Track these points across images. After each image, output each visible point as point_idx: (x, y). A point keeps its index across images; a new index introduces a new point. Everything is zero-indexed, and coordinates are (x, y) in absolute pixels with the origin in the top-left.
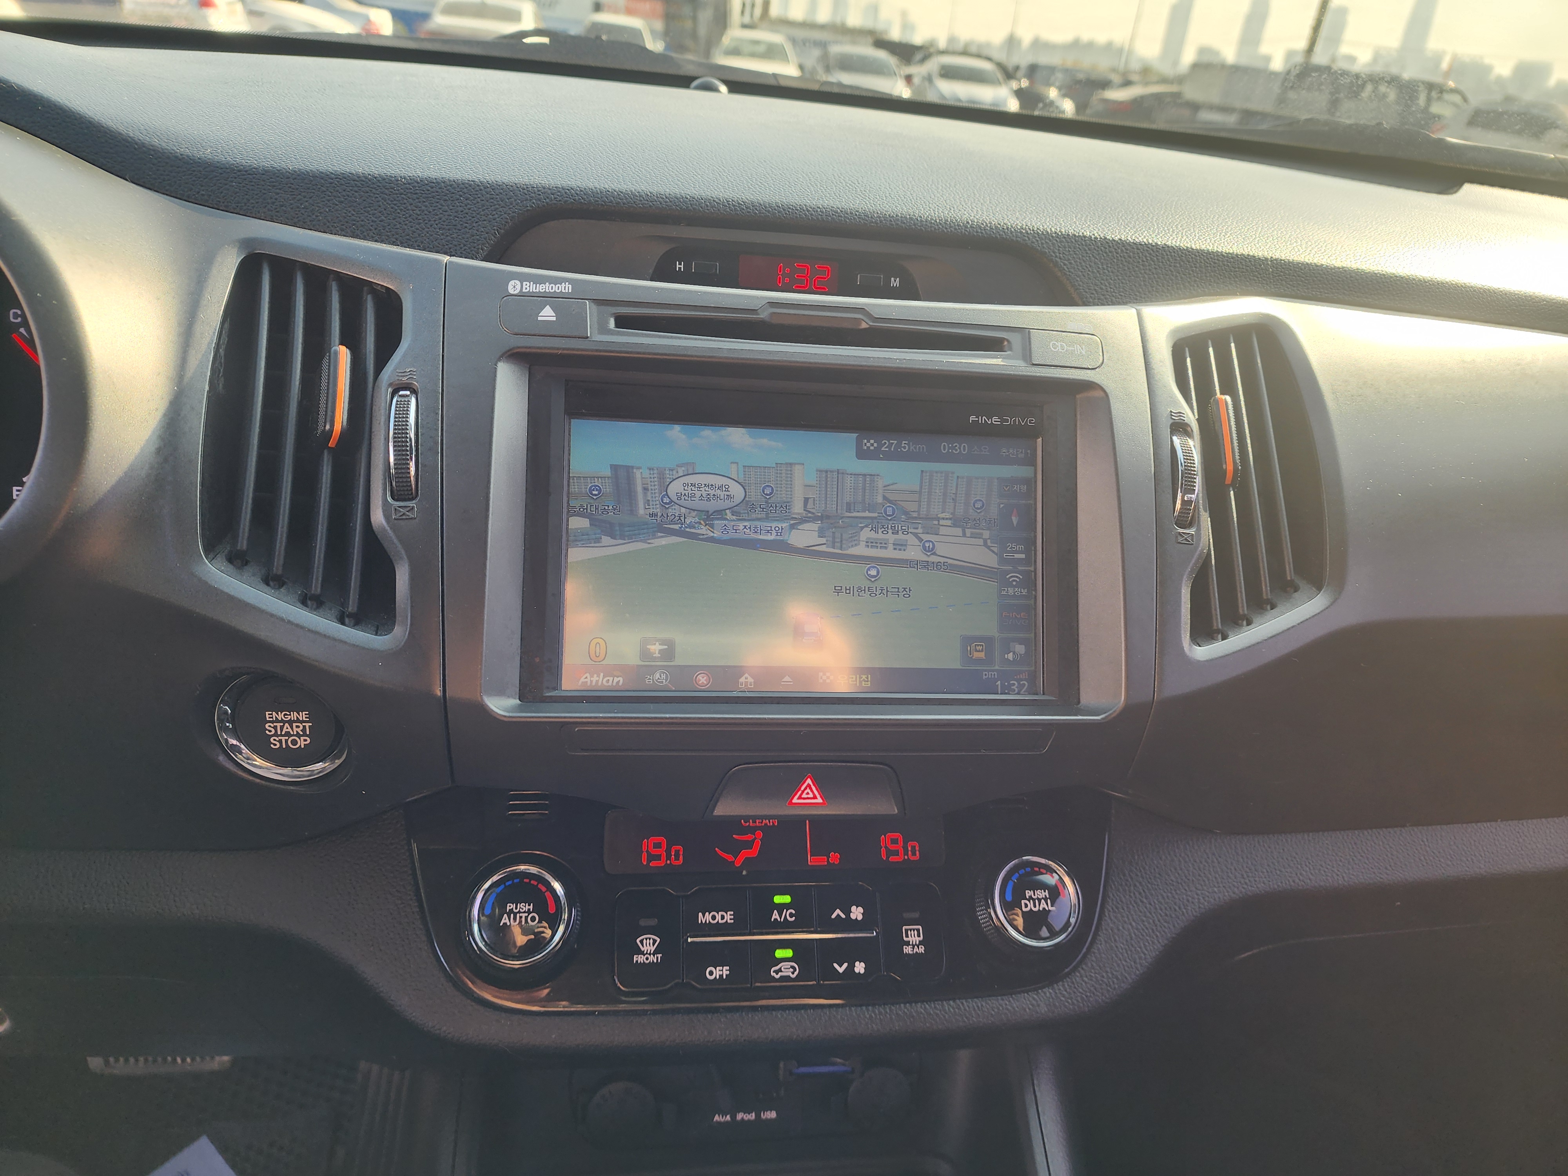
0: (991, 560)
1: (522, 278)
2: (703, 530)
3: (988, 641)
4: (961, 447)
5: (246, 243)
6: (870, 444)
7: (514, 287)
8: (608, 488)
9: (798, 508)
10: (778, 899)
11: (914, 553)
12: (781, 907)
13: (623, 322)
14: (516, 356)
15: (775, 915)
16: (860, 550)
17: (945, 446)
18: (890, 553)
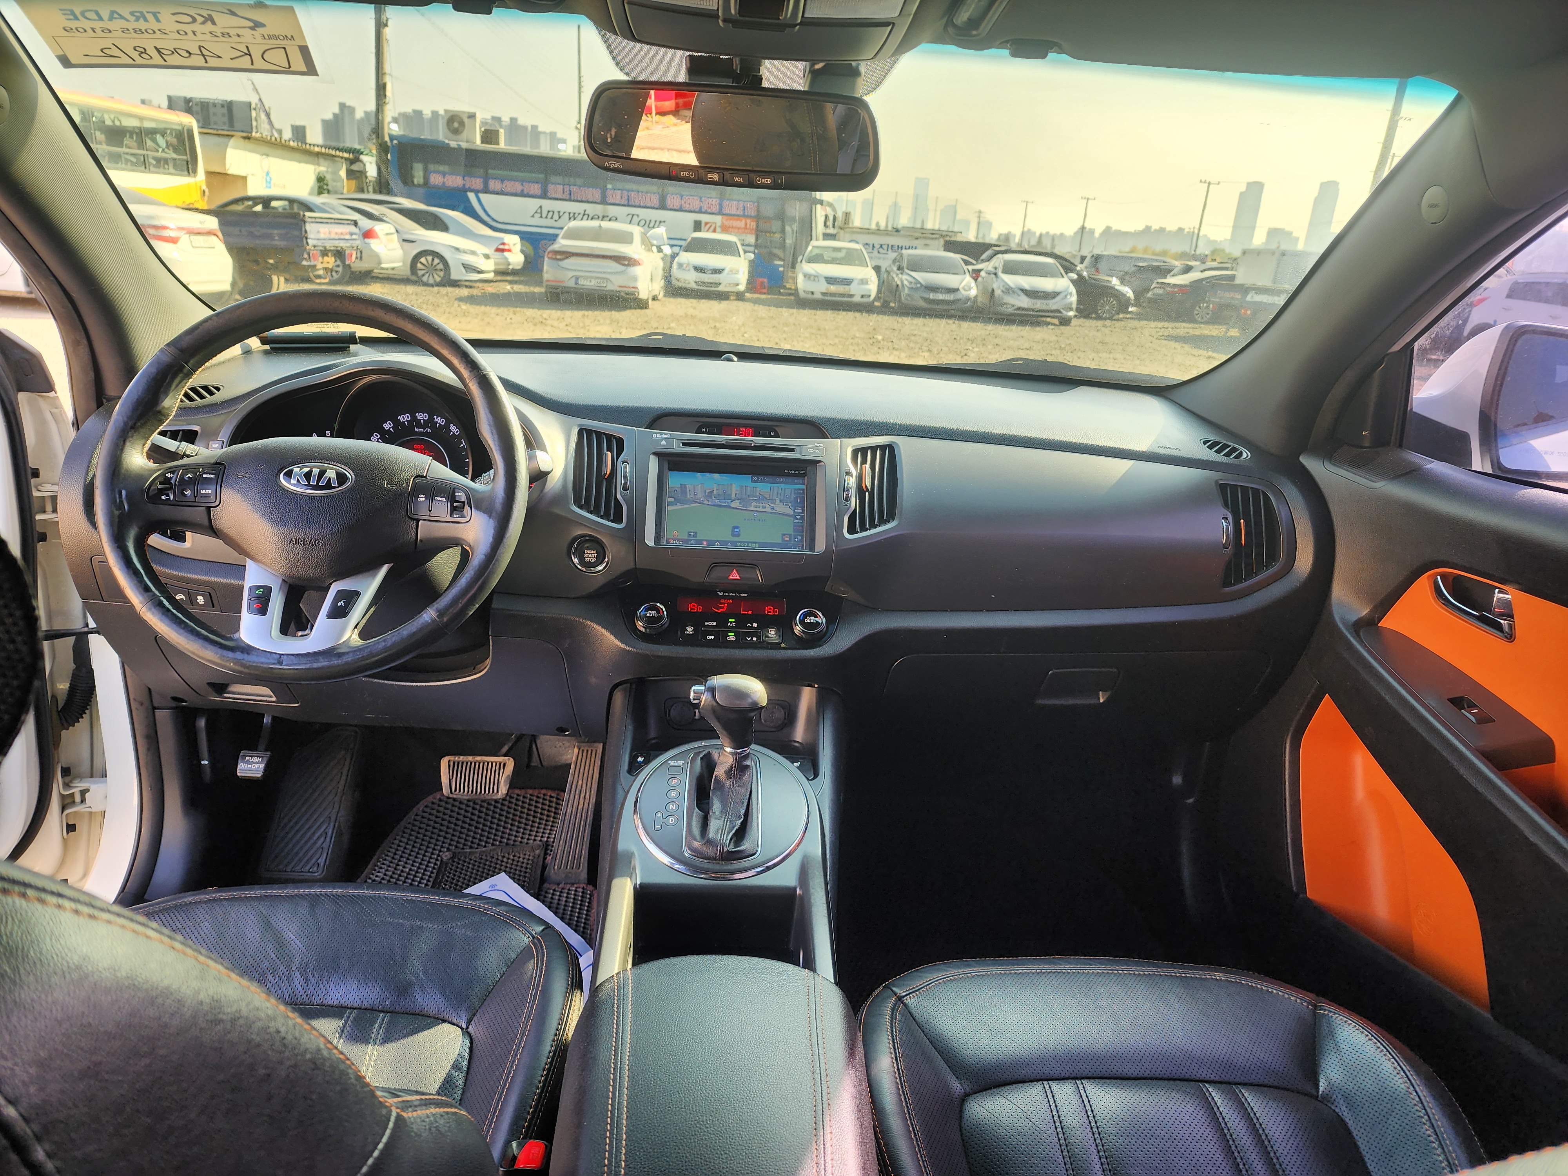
0: (791, 512)
1: (657, 433)
2: (706, 502)
3: (790, 535)
4: (783, 480)
5: (579, 425)
6: (756, 478)
7: (654, 436)
8: (679, 490)
9: (733, 496)
10: (731, 621)
11: (768, 509)
13: (684, 444)
14: (655, 454)
15: (729, 624)
16: (752, 508)
17: (778, 480)
18: (761, 509)
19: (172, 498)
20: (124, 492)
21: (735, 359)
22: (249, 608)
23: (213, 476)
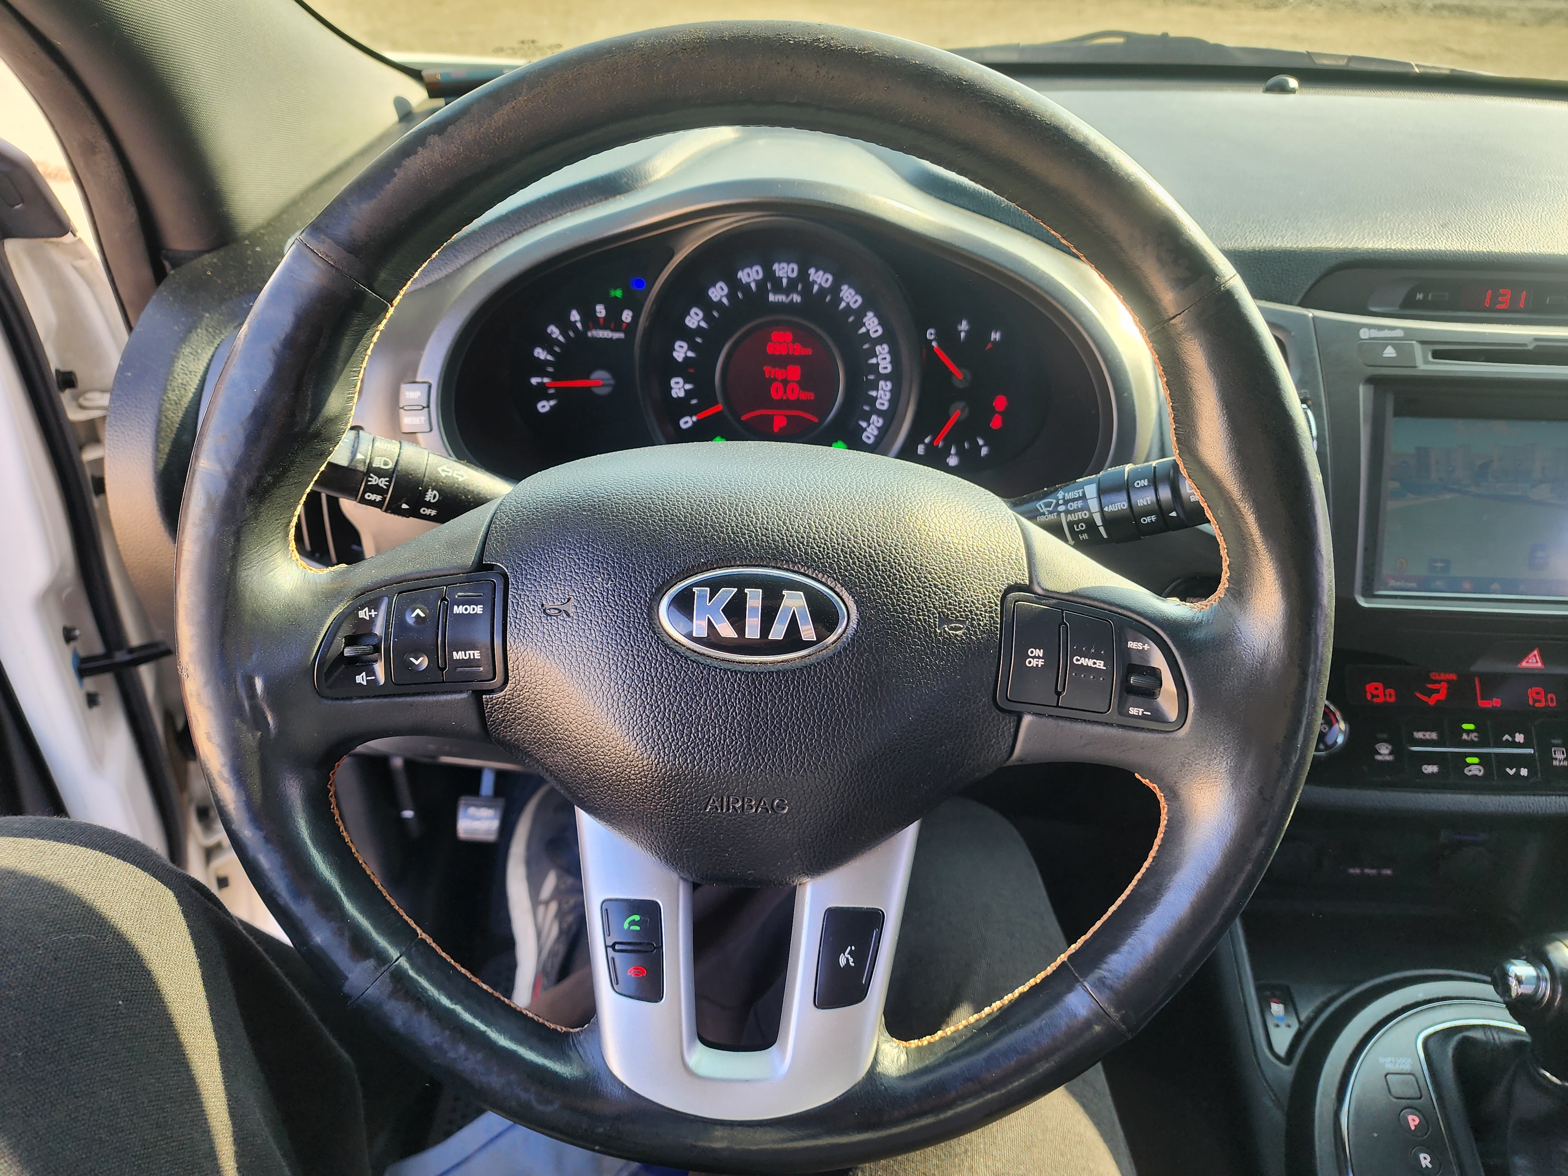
1: (1369, 326)
7: (1364, 334)
8: (1412, 462)
10: (1466, 726)
12: (1469, 732)
13: (1437, 355)
14: (1372, 381)
15: (1465, 736)
19: (382, 679)
20: (259, 684)
21: (1293, 83)
22: (614, 981)
23: (479, 609)
